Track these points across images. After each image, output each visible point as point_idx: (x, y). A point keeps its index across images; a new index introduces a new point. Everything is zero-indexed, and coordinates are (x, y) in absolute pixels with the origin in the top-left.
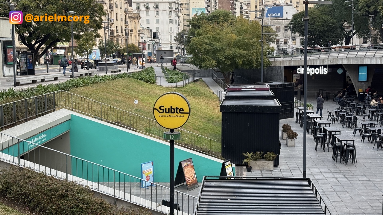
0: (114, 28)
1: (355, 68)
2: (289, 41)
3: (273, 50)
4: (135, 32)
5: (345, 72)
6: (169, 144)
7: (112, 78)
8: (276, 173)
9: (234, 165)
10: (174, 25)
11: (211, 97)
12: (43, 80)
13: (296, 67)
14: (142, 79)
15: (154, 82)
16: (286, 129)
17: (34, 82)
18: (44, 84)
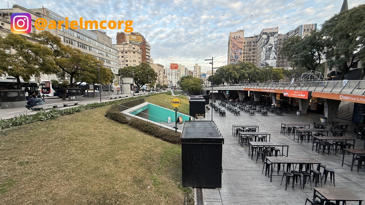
0: (160, 80)
1: (225, 91)
2: (208, 83)
3: (203, 86)
4: (166, 81)
5: (223, 92)
6: (175, 112)
7: (160, 94)
8: (204, 119)
9: (193, 117)
10: (176, 79)
11: (186, 99)
12: (141, 94)
13: (209, 91)
14: (168, 94)
15: (171, 95)
16: (207, 107)
17: (139, 95)
18: (141, 95)
